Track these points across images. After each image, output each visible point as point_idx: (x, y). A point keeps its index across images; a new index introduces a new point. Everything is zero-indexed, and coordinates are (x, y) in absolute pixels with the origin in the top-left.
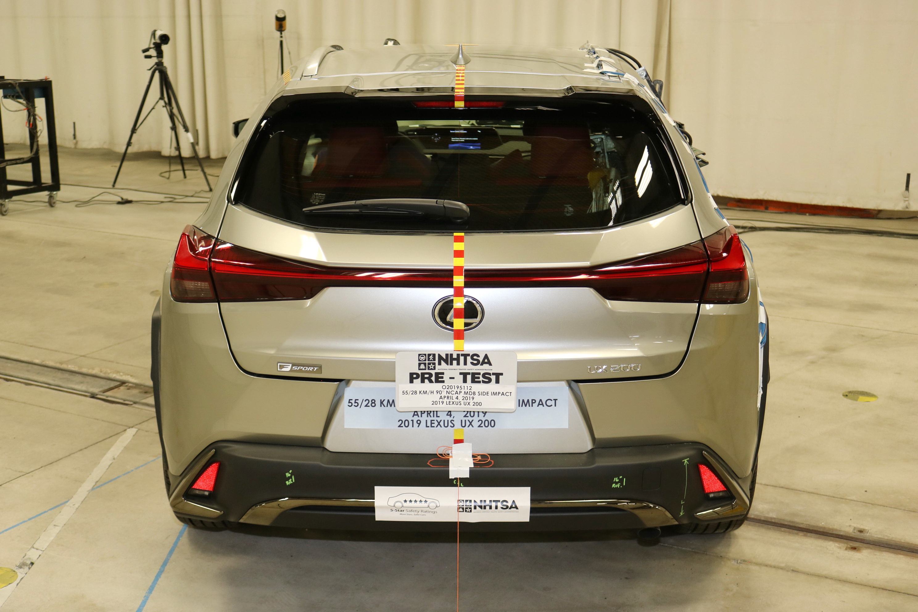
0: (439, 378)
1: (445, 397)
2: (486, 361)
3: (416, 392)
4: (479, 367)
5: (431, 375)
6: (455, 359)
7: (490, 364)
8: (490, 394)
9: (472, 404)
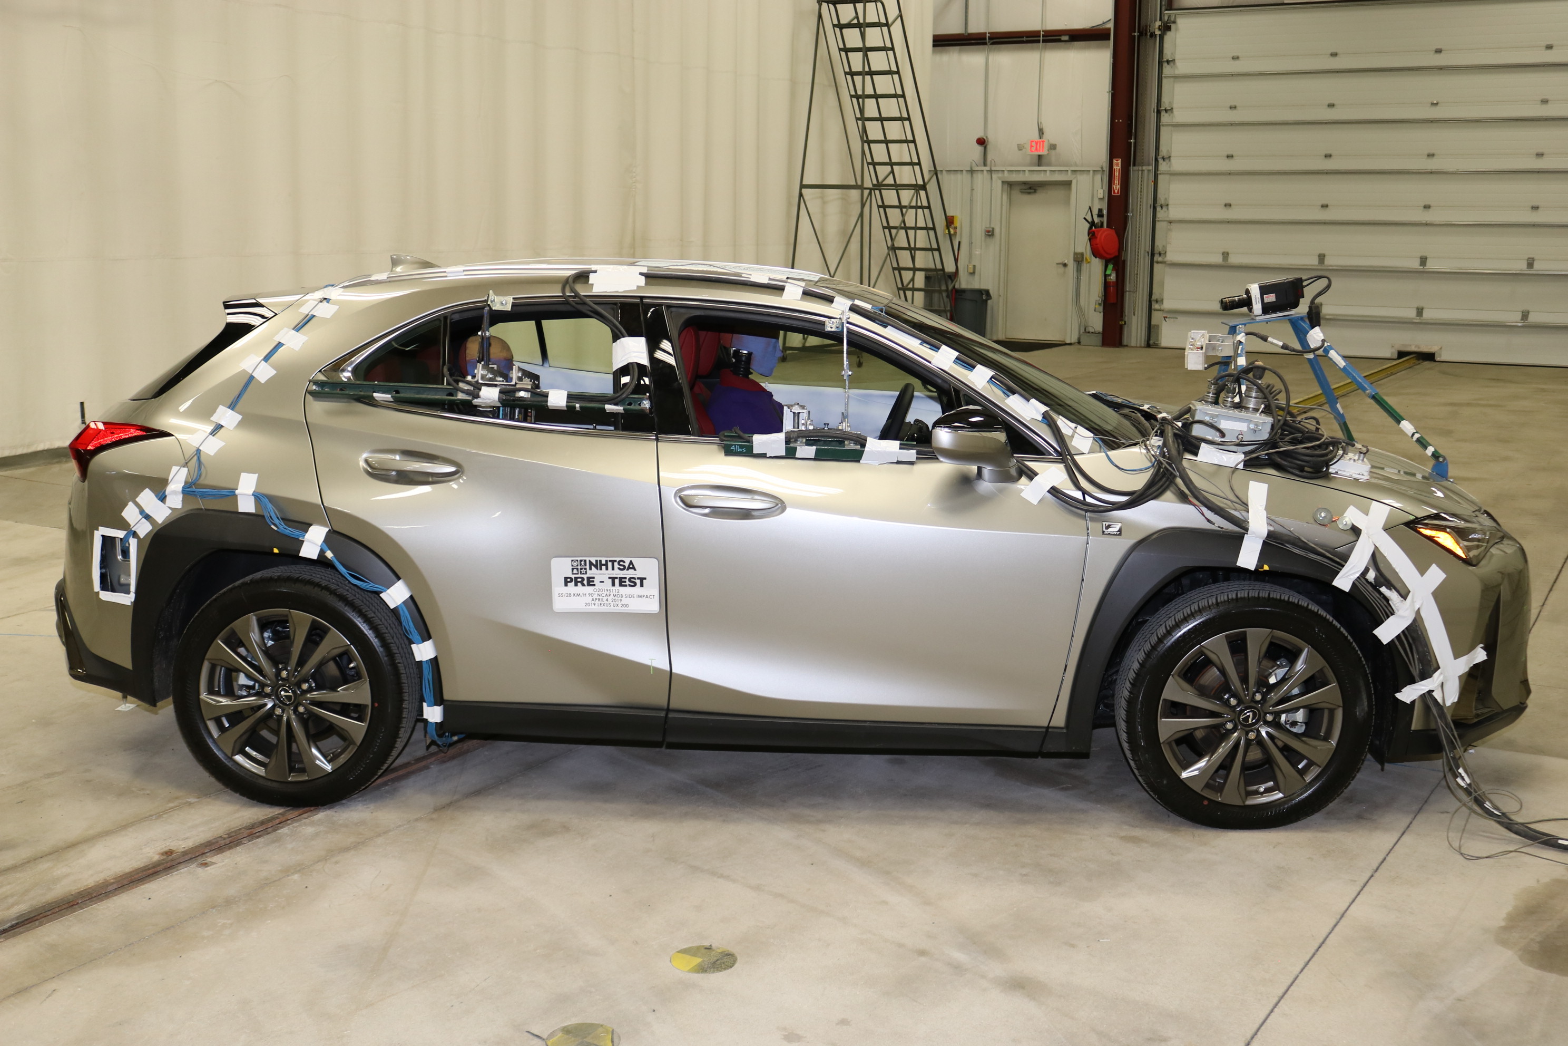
0: (590, 581)
1: (596, 599)
2: (631, 566)
3: (570, 594)
4: (625, 571)
5: (583, 579)
6: (604, 565)
7: (635, 570)
8: (635, 596)
9: (620, 606)
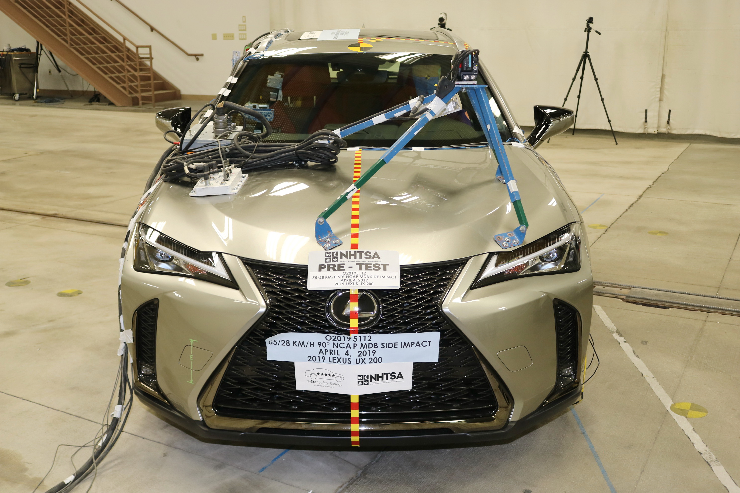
0: (341, 267)
1: (345, 280)
2: (376, 256)
3: (323, 277)
4: (371, 260)
5: (334, 265)
6: (353, 255)
7: (379, 258)
8: (379, 277)
9: (366, 284)
